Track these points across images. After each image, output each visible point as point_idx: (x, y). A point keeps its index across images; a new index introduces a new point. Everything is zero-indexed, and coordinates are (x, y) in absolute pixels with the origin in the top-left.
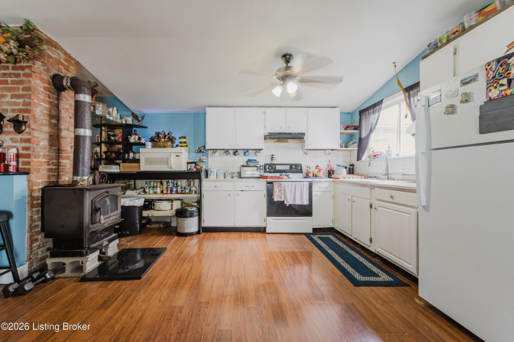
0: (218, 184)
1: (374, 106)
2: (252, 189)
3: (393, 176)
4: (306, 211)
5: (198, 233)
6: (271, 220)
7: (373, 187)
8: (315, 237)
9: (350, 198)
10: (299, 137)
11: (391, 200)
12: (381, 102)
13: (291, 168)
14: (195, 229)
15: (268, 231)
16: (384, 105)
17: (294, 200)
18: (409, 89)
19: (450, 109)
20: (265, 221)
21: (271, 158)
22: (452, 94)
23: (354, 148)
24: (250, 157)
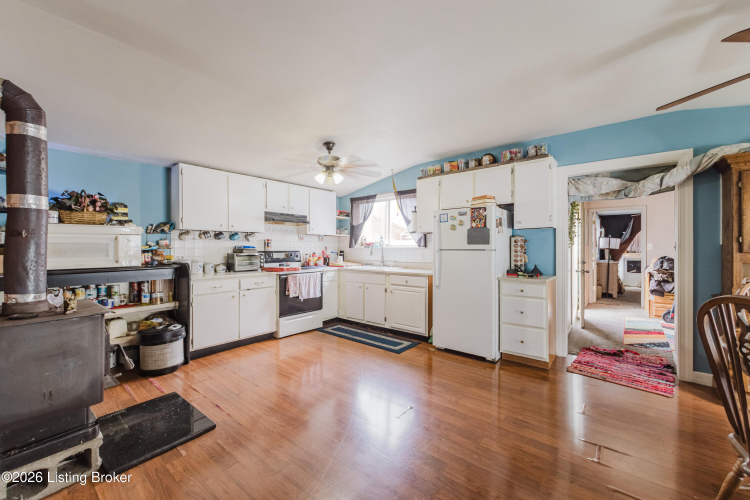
0: (217, 284)
1: (368, 198)
2: (262, 285)
3: (388, 263)
4: (316, 304)
5: (186, 362)
6: (284, 321)
7: (388, 274)
8: (329, 329)
9: (361, 285)
10: (302, 220)
11: (405, 283)
12: (374, 196)
13: (287, 256)
14: (179, 359)
15: (281, 335)
16: (377, 199)
17: (309, 293)
18: (400, 193)
19: (453, 227)
20: (278, 323)
21: (267, 243)
22: (453, 218)
23: (346, 235)
24: (240, 242)
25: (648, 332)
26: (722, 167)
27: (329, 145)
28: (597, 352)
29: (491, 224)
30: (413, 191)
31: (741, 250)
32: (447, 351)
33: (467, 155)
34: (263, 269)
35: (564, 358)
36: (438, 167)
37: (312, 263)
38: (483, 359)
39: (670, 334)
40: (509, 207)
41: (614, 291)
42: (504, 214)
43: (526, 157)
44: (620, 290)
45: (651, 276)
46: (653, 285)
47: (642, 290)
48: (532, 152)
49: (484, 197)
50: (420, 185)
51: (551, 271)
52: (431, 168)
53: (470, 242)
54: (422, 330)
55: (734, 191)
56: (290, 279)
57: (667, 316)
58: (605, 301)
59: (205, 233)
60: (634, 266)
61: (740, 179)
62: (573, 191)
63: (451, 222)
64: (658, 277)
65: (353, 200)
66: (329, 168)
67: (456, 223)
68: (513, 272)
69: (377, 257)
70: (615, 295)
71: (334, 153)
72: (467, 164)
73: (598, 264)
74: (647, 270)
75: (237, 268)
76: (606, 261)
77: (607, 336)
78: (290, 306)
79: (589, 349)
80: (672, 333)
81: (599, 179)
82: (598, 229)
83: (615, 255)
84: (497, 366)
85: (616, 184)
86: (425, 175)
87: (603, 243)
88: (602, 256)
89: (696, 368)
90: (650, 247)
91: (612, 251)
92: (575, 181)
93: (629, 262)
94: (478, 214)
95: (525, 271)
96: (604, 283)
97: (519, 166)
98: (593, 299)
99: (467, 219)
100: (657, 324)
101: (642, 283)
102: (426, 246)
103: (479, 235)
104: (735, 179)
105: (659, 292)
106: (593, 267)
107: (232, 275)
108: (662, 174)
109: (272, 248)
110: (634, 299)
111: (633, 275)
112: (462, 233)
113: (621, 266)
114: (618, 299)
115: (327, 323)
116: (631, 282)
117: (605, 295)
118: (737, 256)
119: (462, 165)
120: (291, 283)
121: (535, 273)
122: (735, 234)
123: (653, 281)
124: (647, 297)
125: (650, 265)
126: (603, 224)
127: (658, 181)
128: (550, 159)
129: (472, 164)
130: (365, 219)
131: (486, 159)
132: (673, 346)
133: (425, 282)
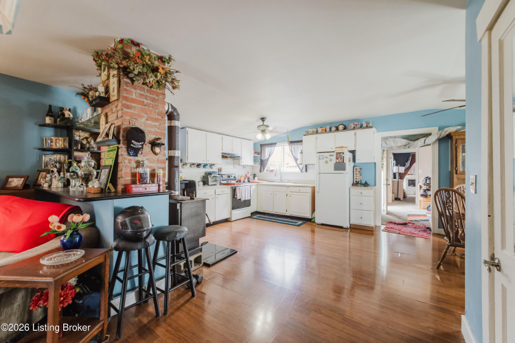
0: (206, 191)
1: (271, 144)
2: (224, 192)
3: (284, 181)
4: (248, 203)
6: (235, 212)
7: (288, 186)
8: (254, 217)
9: (272, 192)
11: (298, 191)
12: (275, 144)
15: (233, 219)
16: (277, 145)
17: (245, 197)
18: (292, 142)
19: (327, 162)
20: (231, 213)
21: (220, 170)
22: (327, 157)
23: (258, 166)
24: (208, 170)
25: (419, 215)
26: (449, 136)
27: (263, 119)
28: (395, 223)
29: (346, 161)
30: (301, 141)
31: (456, 173)
32: (322, 224)
33: (331, 124)
34: (221, 184)
35: (380, 227)
36: (315, 130)
37: (242, 181)
38: (342, 227)
39: (429, 216)
40: (353, 152)
41: (401, 196)
42: (350, 155)
43: (361, 127)
44: (405, 197)
45: (421, 187)
46: (422, 192)
47: (416, 196)
48: (365, 125)
49: (342, 147)
50: (304, 139)
51: (373, 184)
52: (311, 130)
53: (335, 170)
54: (308, 215)
55: (454, 148)
56: (237, 189)
57: (428, 208)
58: (397, 202)
59: (193, 164)
60: (412, 183)
61: (456, 143)
62: (384, 145)
63: (325, 160)
64: (424, 187)
65: (262, 145)
66: (263, 131)
67: (328, 160)
68: (356, 184)
69: (278, 177)
70: (402, 199)
71: (265, 123)
72: (330, 129)
73: (393, 181)
74: (419, 184)
75: (210, 184)
76: (397, 180)
77: (399, 218)
78: (237, 204)
79: (391, 222)
80: (430, 215)
81: (397, 139)
82: (392, 162)
83: (402, 176)
84: (349, 230)
85: (405, 142)
86: (307, 134)
87: (395, 169)
88: (395, 177)
89: (439, 228)
90: (420, 171)
91: (400, 174)
92: (385, 139)
93: (409, 180)
94: (339, 155)
95: (361, 184)
96: (396, 192)
97: (359, 132)
98: (390, 201)
99: (334, 158)
100: (425, 212)
101: (416, 192)
102: (306, 171)
103: (340, 166)
104: (454, 142)
105: (425, 196)
106: (391, 183)
107: (206, 187)
108: (424, 138)
109: (223, 173)
110: (412, 201)
111: (411, 188)
112: (332, 165)
113: (405, 182)
114: (404, 201)
115: (252, 214)
116: (410, 191)
117: (397, 199)
118: (455, 175)
119: (328, 130)
120: (238, 191)
121: (366, 185)
122: (455, 166)
123: (422, 190)
124: (419, 199)
125: (420, 182)
126: (395, 159)
127: (423, 141)
128: (374, 129)
129: (333, 129)
130: (270, 156)
131: (341, 127)
132: (431, 221)
133: (310, 190)
